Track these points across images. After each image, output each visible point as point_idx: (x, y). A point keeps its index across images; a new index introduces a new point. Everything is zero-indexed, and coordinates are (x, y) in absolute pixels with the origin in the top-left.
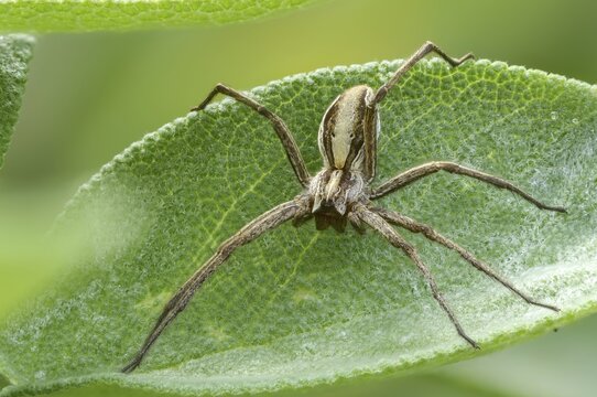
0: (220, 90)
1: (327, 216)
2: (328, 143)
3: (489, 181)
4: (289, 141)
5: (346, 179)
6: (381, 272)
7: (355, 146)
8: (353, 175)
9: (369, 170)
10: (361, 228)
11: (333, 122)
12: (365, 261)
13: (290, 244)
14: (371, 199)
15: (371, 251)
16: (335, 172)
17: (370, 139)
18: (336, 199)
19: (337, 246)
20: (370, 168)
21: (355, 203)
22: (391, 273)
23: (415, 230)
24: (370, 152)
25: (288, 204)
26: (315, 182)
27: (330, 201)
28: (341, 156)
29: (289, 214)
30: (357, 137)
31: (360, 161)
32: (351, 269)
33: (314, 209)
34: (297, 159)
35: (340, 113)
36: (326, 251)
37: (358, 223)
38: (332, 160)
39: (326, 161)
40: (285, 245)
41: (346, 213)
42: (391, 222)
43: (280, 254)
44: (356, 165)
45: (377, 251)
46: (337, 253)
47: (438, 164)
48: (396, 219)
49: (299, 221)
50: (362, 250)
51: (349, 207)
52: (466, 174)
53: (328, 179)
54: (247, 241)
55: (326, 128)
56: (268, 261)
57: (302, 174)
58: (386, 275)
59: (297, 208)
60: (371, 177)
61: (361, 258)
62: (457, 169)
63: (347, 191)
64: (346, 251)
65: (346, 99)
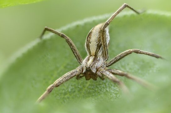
0: (46, 29)
1: (89, 74)
2: (88, 46)
3: (153, 56)
4: (73, 46)
5: (96, 59)
6: (114, 95)
7: (99, 46)
8: (98, 57)
9: (105, 55)
10: (102, 78)
11: (90, 38)
12: (108, 92)
13: (78, 87)
14: (107, 66)
15: (110, 88)
16: (91, 57)
17: (104, 43)
18: (92, 67)
19: (97, 87)
20: (105, 54)
21: (100, 68)
22: (118, 95)
23: (122, 75)
24: (104, 48)
25: (74, 71)
26: (84, 61)
27: (89, 68)
28: (93, 51)
29: (74, 74)
30: (99, 43)
31: (101, 52)
32: (102, 95)
33: (84, 71)
34: (77, 53)
35: (93, 34)
36: (93, 89)
37: (101, 75)
38: (90, 53)
39: (88, 53)
40: (76, 88)
41: (96, 72)
42: (113, 74)
43: (74, 92)
44: (100, 53)
45: (112, 87)
46: (97, 89)
47: (131, 50)
48: (115, 72)
49: (78, 77)
50: (106, 87)
51: (97, 70)
52: (143, 53)
53: (88, 60)
54: (57, 86)
55: (87, 41)
56: (70, 95)
57: (79, 59)
58: (116, 97)
59: (77, 72)
60: (106, 58)
61: (106, 90)
62: (139, 52)
63: (96, 64)
64: (100, 89)
65: (95, 29)
